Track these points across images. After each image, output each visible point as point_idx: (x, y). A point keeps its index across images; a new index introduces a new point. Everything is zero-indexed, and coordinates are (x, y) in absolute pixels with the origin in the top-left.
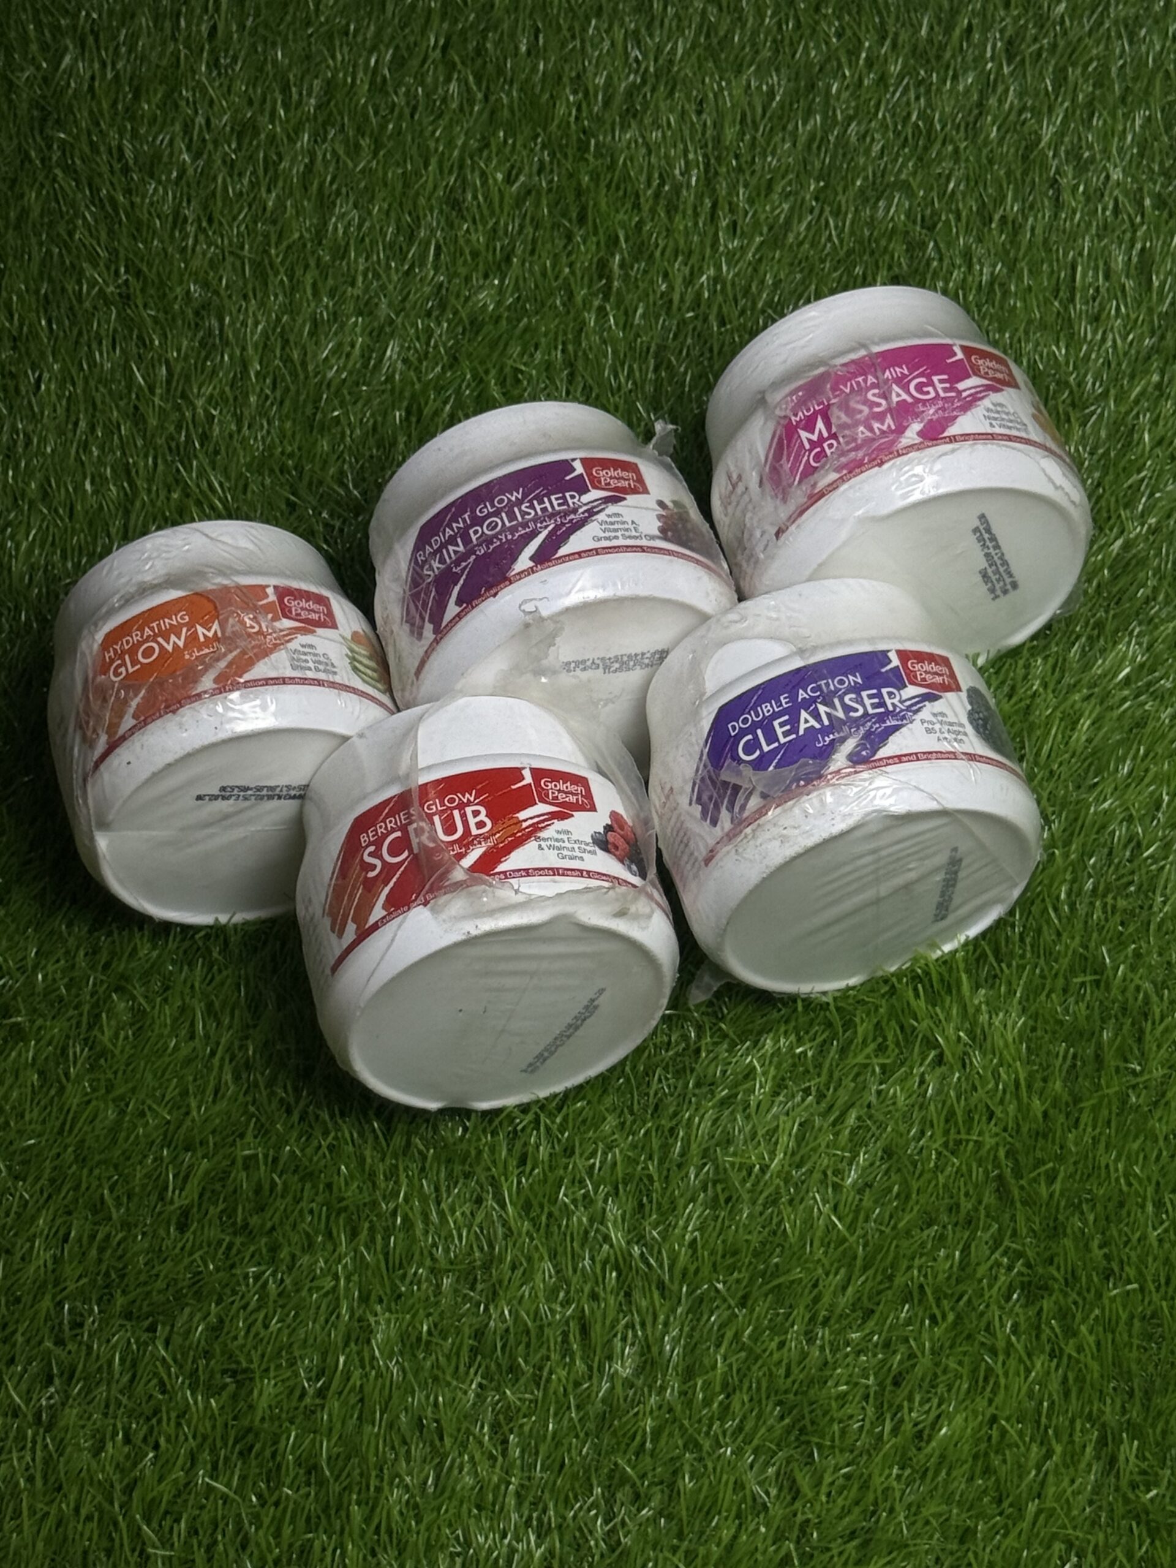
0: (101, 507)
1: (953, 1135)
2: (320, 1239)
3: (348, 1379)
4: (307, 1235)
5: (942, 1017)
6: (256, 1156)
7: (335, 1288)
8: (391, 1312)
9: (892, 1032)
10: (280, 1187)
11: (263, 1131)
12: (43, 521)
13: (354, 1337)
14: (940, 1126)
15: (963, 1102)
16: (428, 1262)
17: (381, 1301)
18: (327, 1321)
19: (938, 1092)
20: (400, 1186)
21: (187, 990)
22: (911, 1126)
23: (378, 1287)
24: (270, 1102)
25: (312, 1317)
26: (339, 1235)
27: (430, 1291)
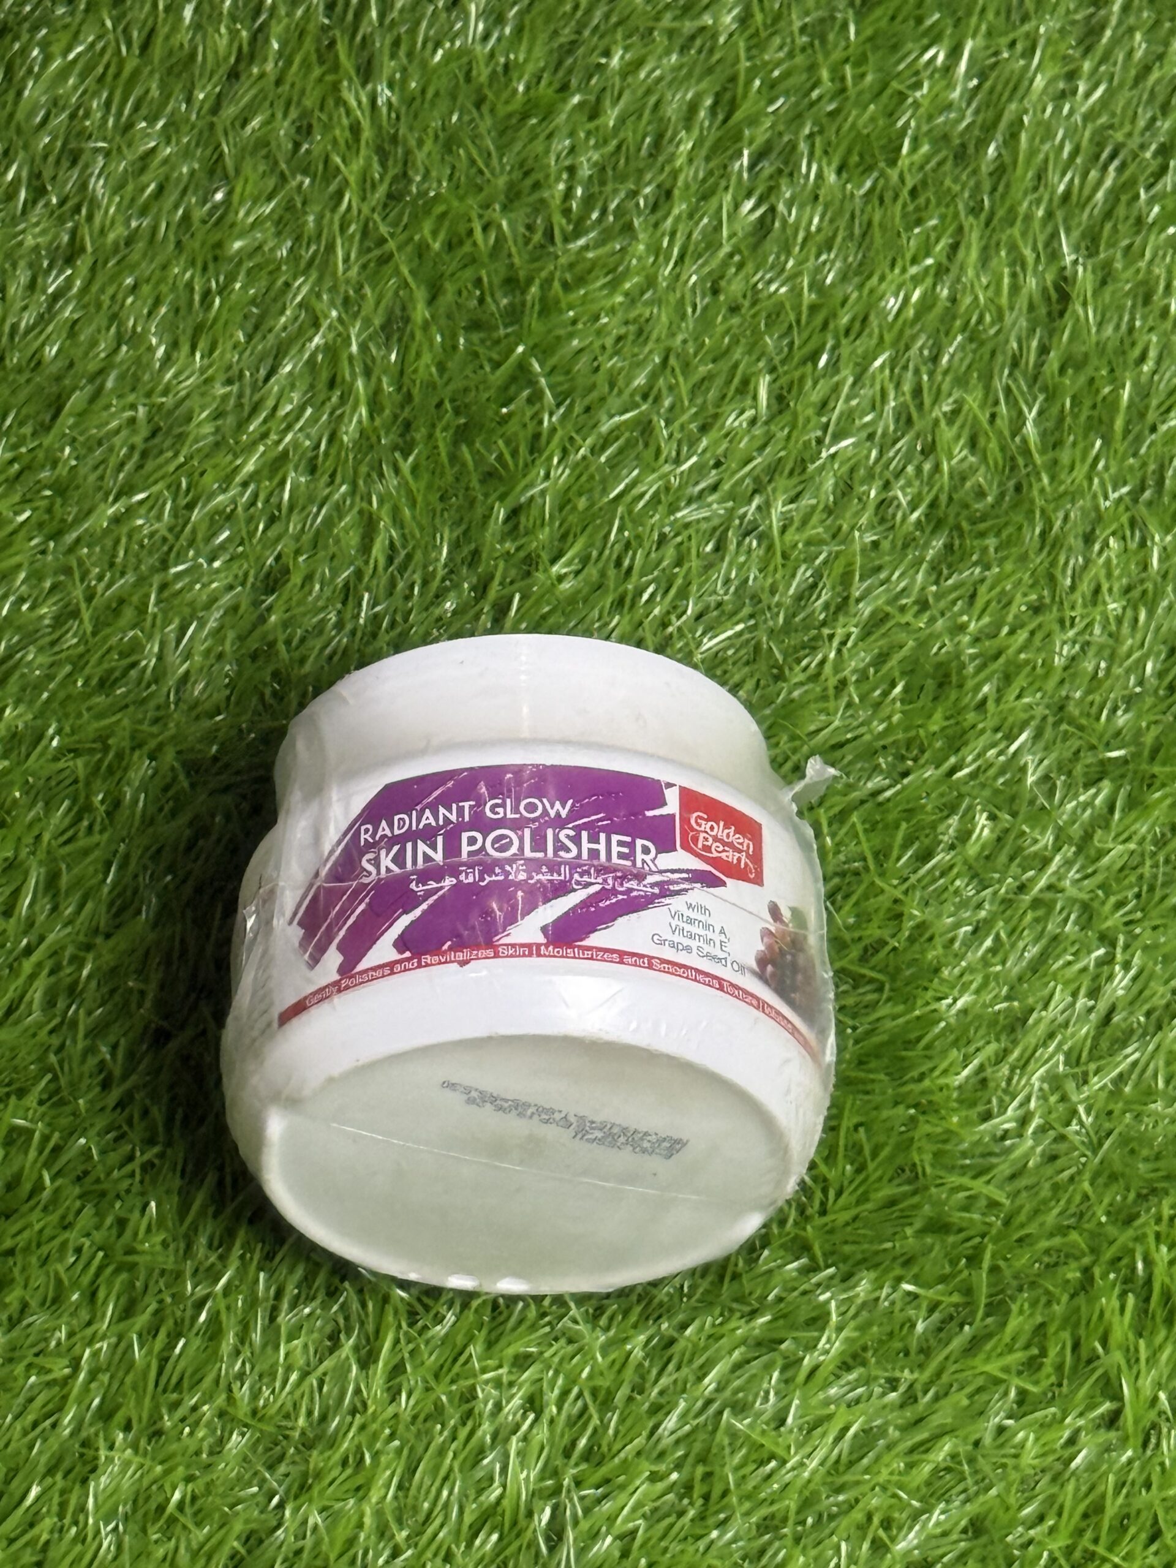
0: (193, 56)
1: (1086, 1542)
2: (75, 1297)
3: (32, 1525)
4: (59, 1282)
5: (1143, 1355)
6: (30, 1133)
7: (66, 1381)
8: (136, 1450)
9: (1058, 1347)
10: (46, 1195)
11: (55, 1098)
12: (99, 37)
13: (66, 1464)
14: (1071, 1520)
15: (1120, 1500)
16: (221, 1400)
17: (127, 1427)
18: (35, 1425)
19: (1091, 1467)
20: (225, 1267)
21: (29, 840)
22: (1029, 1501)
23: (132, 1404)
24: (83, 1060)
25: (16, 1409)
26: (105, 1302)
27: (205, 1446)
